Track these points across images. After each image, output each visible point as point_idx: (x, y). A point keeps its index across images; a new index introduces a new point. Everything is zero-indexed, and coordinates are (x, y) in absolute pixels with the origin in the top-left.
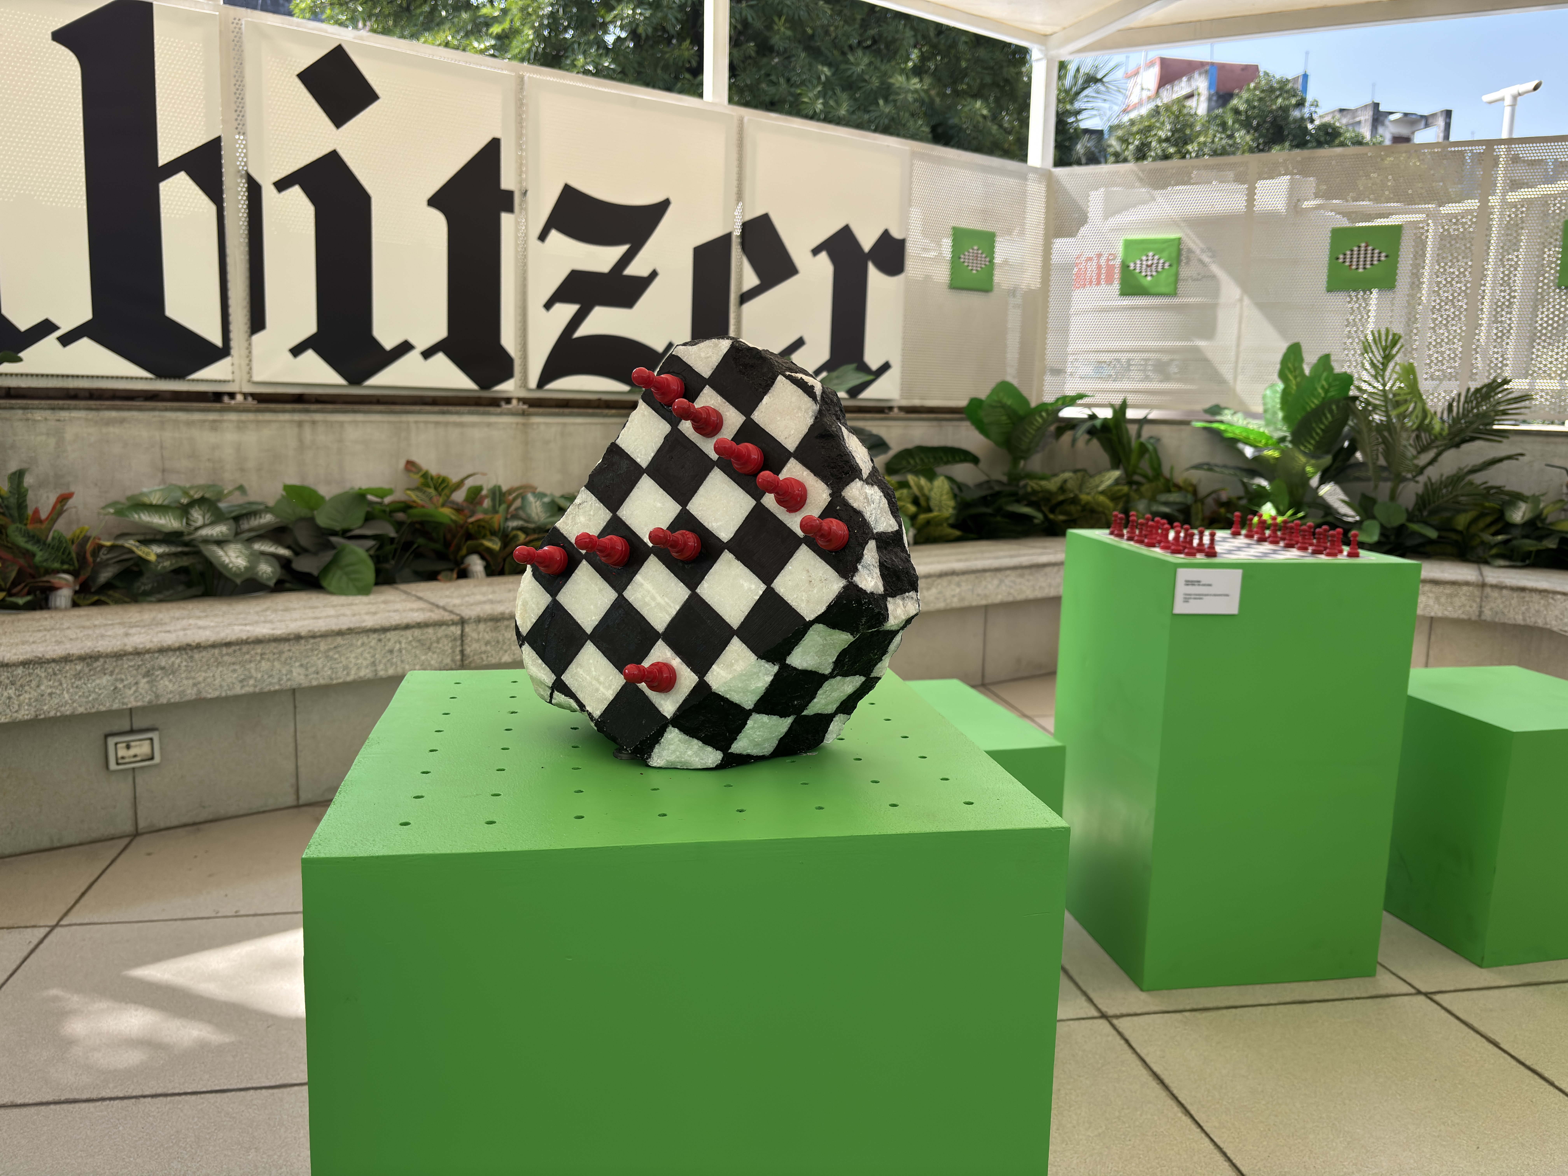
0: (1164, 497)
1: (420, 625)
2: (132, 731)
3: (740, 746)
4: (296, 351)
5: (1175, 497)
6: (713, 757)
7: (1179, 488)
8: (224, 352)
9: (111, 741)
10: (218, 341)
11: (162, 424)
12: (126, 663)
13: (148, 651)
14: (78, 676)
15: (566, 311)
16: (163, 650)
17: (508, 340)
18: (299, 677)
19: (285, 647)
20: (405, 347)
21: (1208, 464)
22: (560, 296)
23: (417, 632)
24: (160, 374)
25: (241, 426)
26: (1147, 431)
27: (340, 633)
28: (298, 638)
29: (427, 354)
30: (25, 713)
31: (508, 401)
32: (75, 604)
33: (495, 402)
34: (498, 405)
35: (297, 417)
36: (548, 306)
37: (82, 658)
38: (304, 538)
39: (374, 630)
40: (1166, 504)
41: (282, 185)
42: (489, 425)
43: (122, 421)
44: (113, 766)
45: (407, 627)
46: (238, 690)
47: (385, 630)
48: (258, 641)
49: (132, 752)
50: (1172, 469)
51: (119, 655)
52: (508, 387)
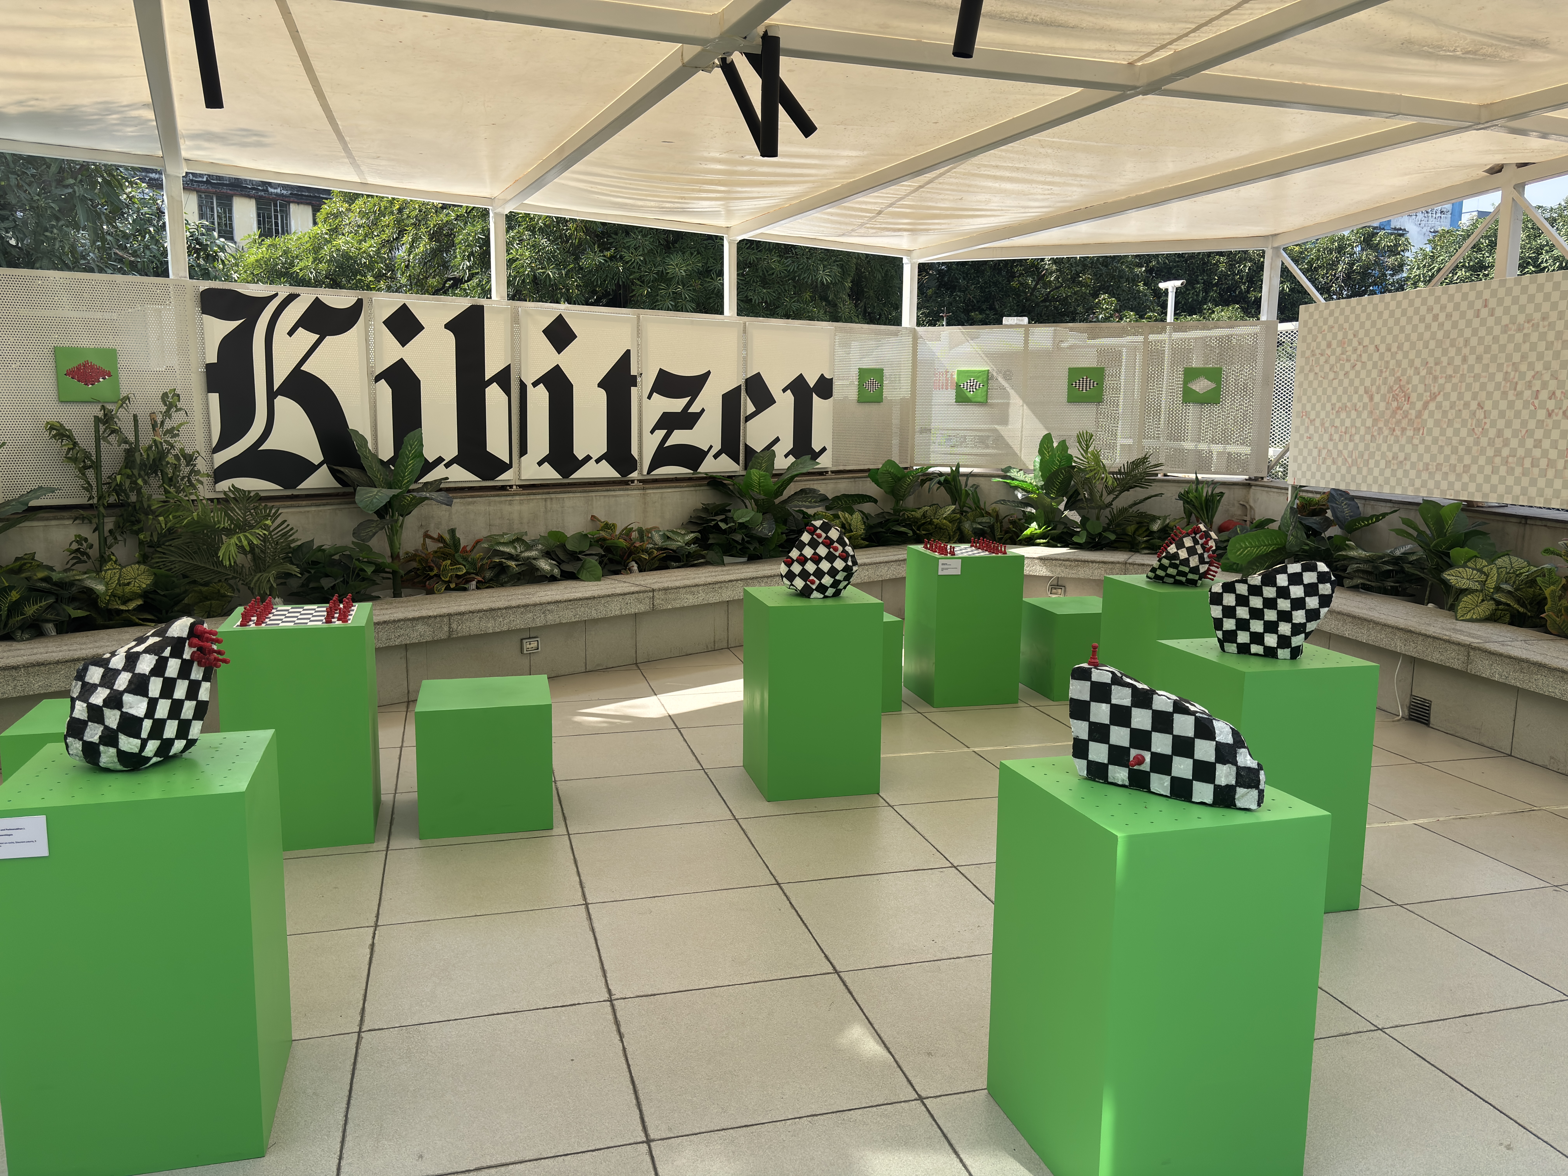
0: (980, 520)
1: (637, 592)
2: (530, 638)
3: (826, 594)
4: (540, 463)
5: (985, 519)
6: (822, 596)
7: (988, 514)
8: (509, 466)
9: (525, 641)
10: (508, 462)
11: (489, 504)
12: (537, 608)
13: (544, 603)
14: (522, 613)
15: (661, 433)
16: (549, 603)
17: (635, 452)
18: (594, 614)
19: (590, 601)
20: (588, 458)
21: (1004, 500)
22: (657, 427)
23: (637, 595)
24: (484, 479)
25: (521, 502)
26: (971, 481)
27: (609, 596)
28: (594, 598)
29: (598, 461)
30: (505, 628)
31: (633, 481)
32: (478, 588)
33: (626, 483)
34: (629, 485)
35: (544, 496)
36: (652, 432)
37: (523, 606)
38: (562, 556)
39: (621, 595)
40: (980, 523)
41: (535, 384)
42: (628, 495)
43: (474, 503)
44: (525, 652)
45: (633, 593)
46: (573, 620)
47: (625, 594)
48: (580, 599)
49: (532, 646)
50: (985, 503)
51: (535, 605)
52: (634, 475)
